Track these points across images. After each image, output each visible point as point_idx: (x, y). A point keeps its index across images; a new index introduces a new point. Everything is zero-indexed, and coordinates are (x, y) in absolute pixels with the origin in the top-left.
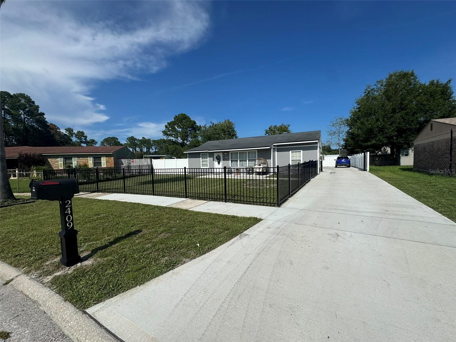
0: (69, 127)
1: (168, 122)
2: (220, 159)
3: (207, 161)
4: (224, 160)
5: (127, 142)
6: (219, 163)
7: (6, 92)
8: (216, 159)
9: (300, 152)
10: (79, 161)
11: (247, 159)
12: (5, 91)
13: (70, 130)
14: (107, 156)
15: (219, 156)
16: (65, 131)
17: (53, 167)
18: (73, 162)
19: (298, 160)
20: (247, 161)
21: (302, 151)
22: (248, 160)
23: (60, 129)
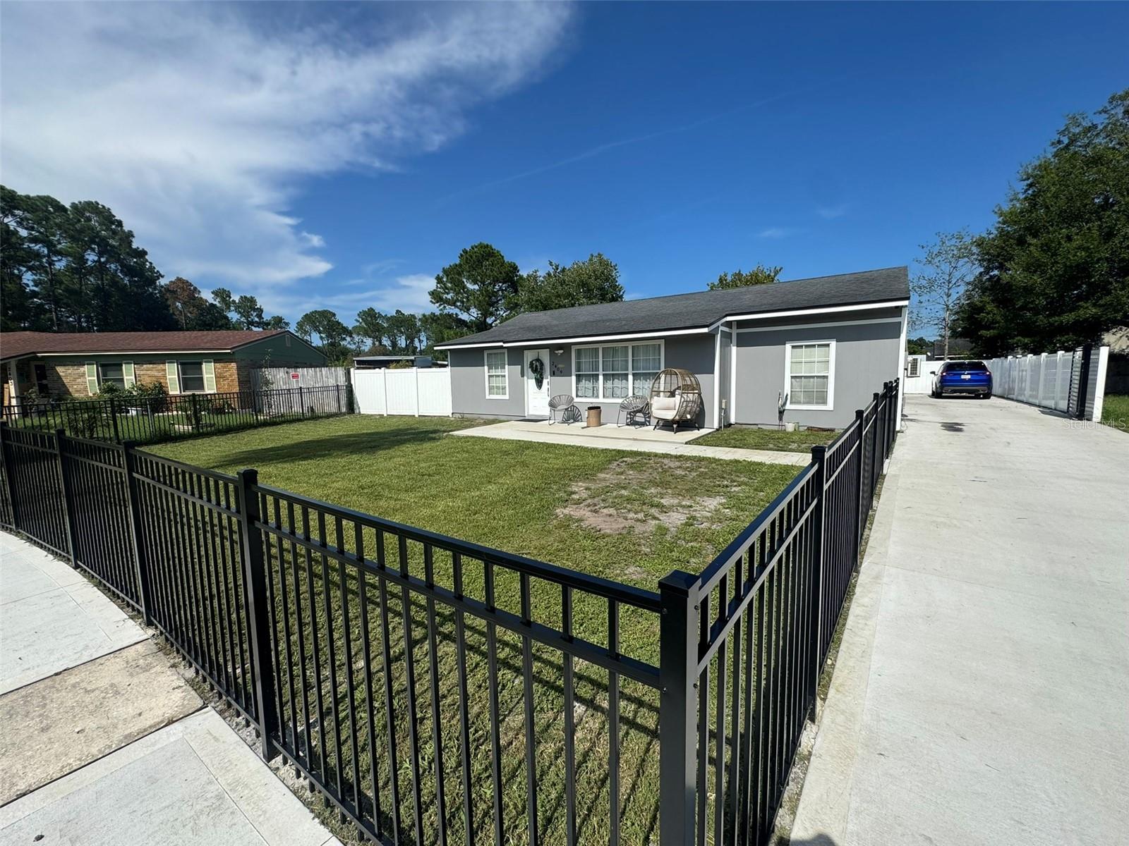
0: (221, 287)
1: (443, 268)
2: (542, 369)
3: (504, 376)
4: (554, 374)
5: (358, 324)
6: (539, 383)
7: (48, 197)
8: (530, 370)
9: (828, 345)
10: (142, 373)
11: (630, 371)
12: (46, 195)
13: (223, 294)
14: (218, 358)
15: (538, 360)
16: (213, 296)
17: (70, 390)
18: (125, 378)
19: (818, 377)
20: (630, 377)
21: (833, 344)
22: (634, 375)
23: (199, 292)
